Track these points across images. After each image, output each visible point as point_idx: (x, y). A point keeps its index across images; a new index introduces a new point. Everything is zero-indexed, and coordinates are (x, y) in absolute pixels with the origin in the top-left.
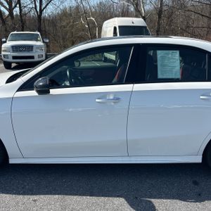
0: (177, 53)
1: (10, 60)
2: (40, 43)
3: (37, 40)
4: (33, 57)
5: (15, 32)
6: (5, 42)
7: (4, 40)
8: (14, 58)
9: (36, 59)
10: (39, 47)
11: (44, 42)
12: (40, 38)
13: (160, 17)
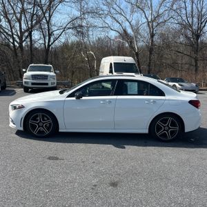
0: (137, 84)
1: (30, 85)
2: (52, 74)
3: (50, 71)
4: (47, 84)
5: (32, 65)
6: (26, 72)
7: (24, 70)
8: (33, 84)
9: (50, 85)
10: (52, 77)
11: (55, 73)
12: (52, 70)
13: (151, 53)
